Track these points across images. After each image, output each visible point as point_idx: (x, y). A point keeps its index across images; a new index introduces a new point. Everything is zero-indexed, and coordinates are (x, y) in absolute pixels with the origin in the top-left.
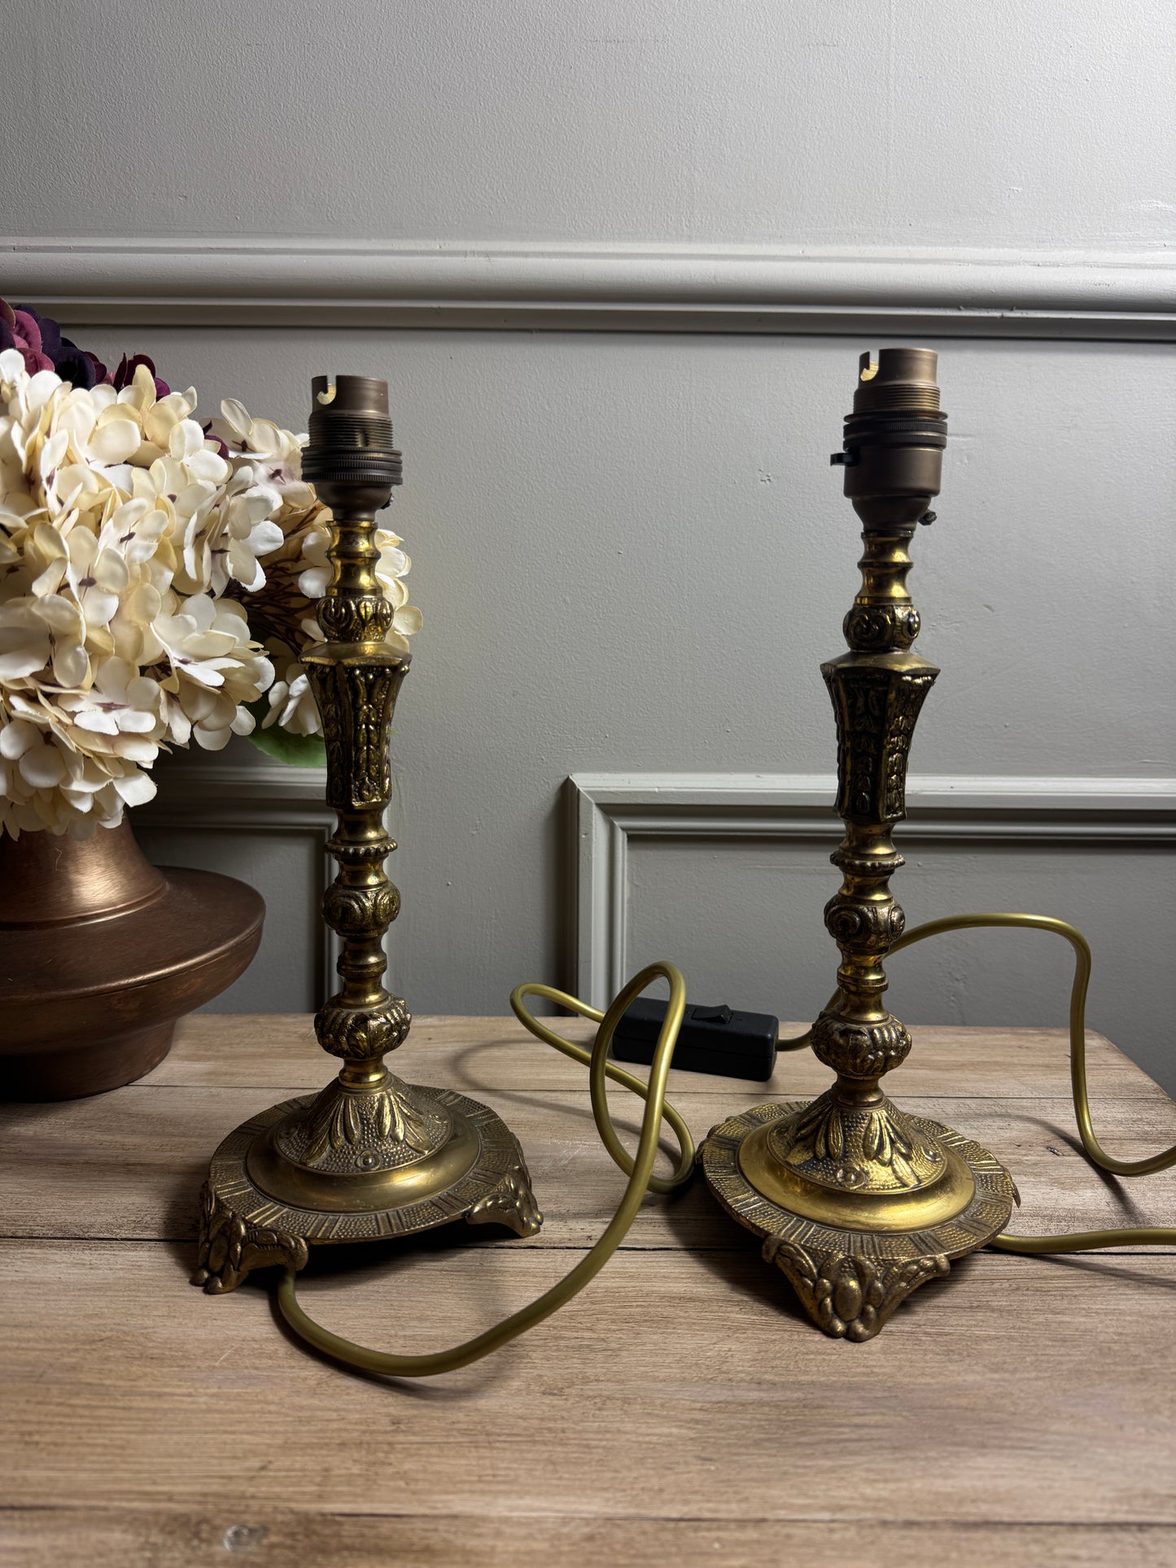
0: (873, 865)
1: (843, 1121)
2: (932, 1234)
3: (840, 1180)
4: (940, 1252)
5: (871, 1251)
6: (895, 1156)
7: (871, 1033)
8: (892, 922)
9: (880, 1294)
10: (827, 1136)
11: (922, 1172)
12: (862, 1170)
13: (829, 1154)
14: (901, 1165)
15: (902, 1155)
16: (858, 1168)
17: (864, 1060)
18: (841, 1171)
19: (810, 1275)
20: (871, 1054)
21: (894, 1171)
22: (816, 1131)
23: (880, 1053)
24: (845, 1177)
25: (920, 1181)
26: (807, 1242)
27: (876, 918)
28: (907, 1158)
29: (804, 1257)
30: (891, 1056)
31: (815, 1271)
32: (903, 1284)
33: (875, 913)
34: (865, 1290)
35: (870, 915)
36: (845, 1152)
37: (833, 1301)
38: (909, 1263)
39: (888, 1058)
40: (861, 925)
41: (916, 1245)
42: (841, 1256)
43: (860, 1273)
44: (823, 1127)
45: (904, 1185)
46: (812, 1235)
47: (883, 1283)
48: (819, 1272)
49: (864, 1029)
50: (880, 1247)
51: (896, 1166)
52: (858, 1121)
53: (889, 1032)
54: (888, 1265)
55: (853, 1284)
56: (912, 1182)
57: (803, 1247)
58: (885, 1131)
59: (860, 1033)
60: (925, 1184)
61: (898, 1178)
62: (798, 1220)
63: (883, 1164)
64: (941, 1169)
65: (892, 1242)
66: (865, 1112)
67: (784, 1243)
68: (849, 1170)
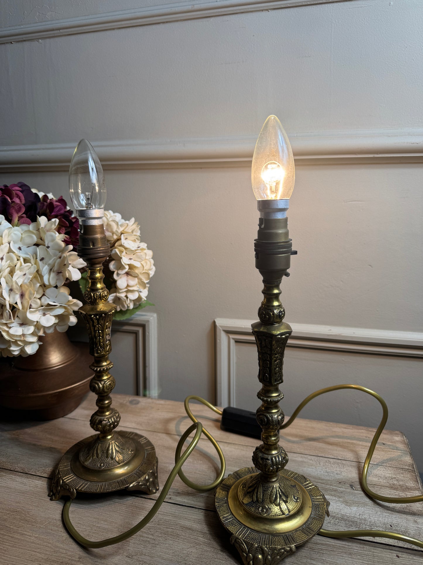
0: (271, 400)
1: (263, 488)
2: (292, 535)
3: (260, 512)
4: (293, 544)
5: (268, 543)
6: (281, 502)
7: (272, 459)
8: (278, 420)
9: (269, 561)
10: (257, 493)
11: (291, 507)
12: (269, 507)
13: (257, 500)
14: (284, 506)
15: (284, 501)
16: (267, 507)
17: (269, 469)
18: (261, 508)
19: (245, 552)
20: (271, 467)
21: (280, 508)
22: (254, 490)
23: (275, 467)
24: (262, 511)
25: (289, 512)
26: (245, 538)
27: (272, 420)
28: (286, 502)
29: (244, 545)
30: (279, 467)
31: (247, 550)
32: (278, 557)
33: (272, 417)
34: (264, 559)
35: (270, 418)
36: (263, 500)
37: (253, 562)
38: (281, 549)
39: (278, 468)
40: (267, 422)
41: (285, 540)
42: (256, 546)
43: (263, 553)
44: (256, 490)
45: (283, 514)
46: (248, 535)
47: (271, 556)
48: (249, 551)
49: (269, 458)
50: (271, 541)
51: (281, 506)
52: (268, 488)
53: (279, 458)
54: (273, 549)
55: (260, 556)
56: (286, 512)
57: (244, 540)
58: (278, 492)
59: (268, 459)
60: (292, 513)
61: (282, 511)
62: (244, 527)
63: (277, 505)
64: (299, 505)
65: (276, 539)
66: (271, 484)
67: (237, 538)
68: (264, 508)
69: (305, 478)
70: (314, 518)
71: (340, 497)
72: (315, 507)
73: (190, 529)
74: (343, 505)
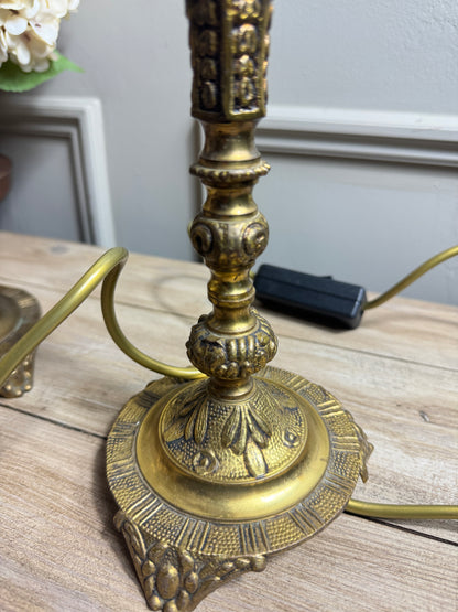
0: (221, 174)
1: (210, 410)
2: (263, 526)
3: (195, 464)
4: (259, 551)
5: (196, 544)
6: (249, 445)
7: (228, 345)
8: (245, 240)
9: (194, 585)
10: (195, 421)
11: (272, 462)
12: (217, 456)
13: (193, 437)
14: (254, 454)
15: (257, 443)
16: (213, 455)
17: (218, 368)
18: (199, 455)
19: (139, 553)
20: (225, 364)
21: (246, 460)
22: (190, 413)
23: (234, 364)
24: (201, 463)
25: (267, 470)
26: (144, 524)
27: (226, 235)
28: (262, 446)
29: (138, 538)
30: (245, 367)
31: (145, 551)
32: (218, 578)
33: (226, 229)
34: (183, 578)
35: (221, 232)
36: (206, 438)
37: (155, 579)
38: (226, 561)
39: (242, 369)
40: (212, 243)
41: (241, 539)
42: (166, 546)
43: (180, 563)
44: (195, 412)
45: (251, 474)
46: (155, 515)
47: (199, 575)
48: (147, 554)
49: (222, 340)
50: (207, 538)
51: (249, 456)
52: (220, 412)
53: (247, 343)
54: (207, 561)
55: (172, 571)
56: (260, 472)
57: (140, 528)
58: (244, 423)
59: (218, 345)
60: (270, 475)
61: (248, 467)
62: (152, 495)
63: (237, 453)
64: (295, 455)
65: (222, 532)
66: (230, 404)
67: (127, 521)
68: (205, 455)
69: (324, 391)
70: (329, 488)
71: (394, 435)
72: (337, 460)
73: (52, 475)
74: (400, 453)
